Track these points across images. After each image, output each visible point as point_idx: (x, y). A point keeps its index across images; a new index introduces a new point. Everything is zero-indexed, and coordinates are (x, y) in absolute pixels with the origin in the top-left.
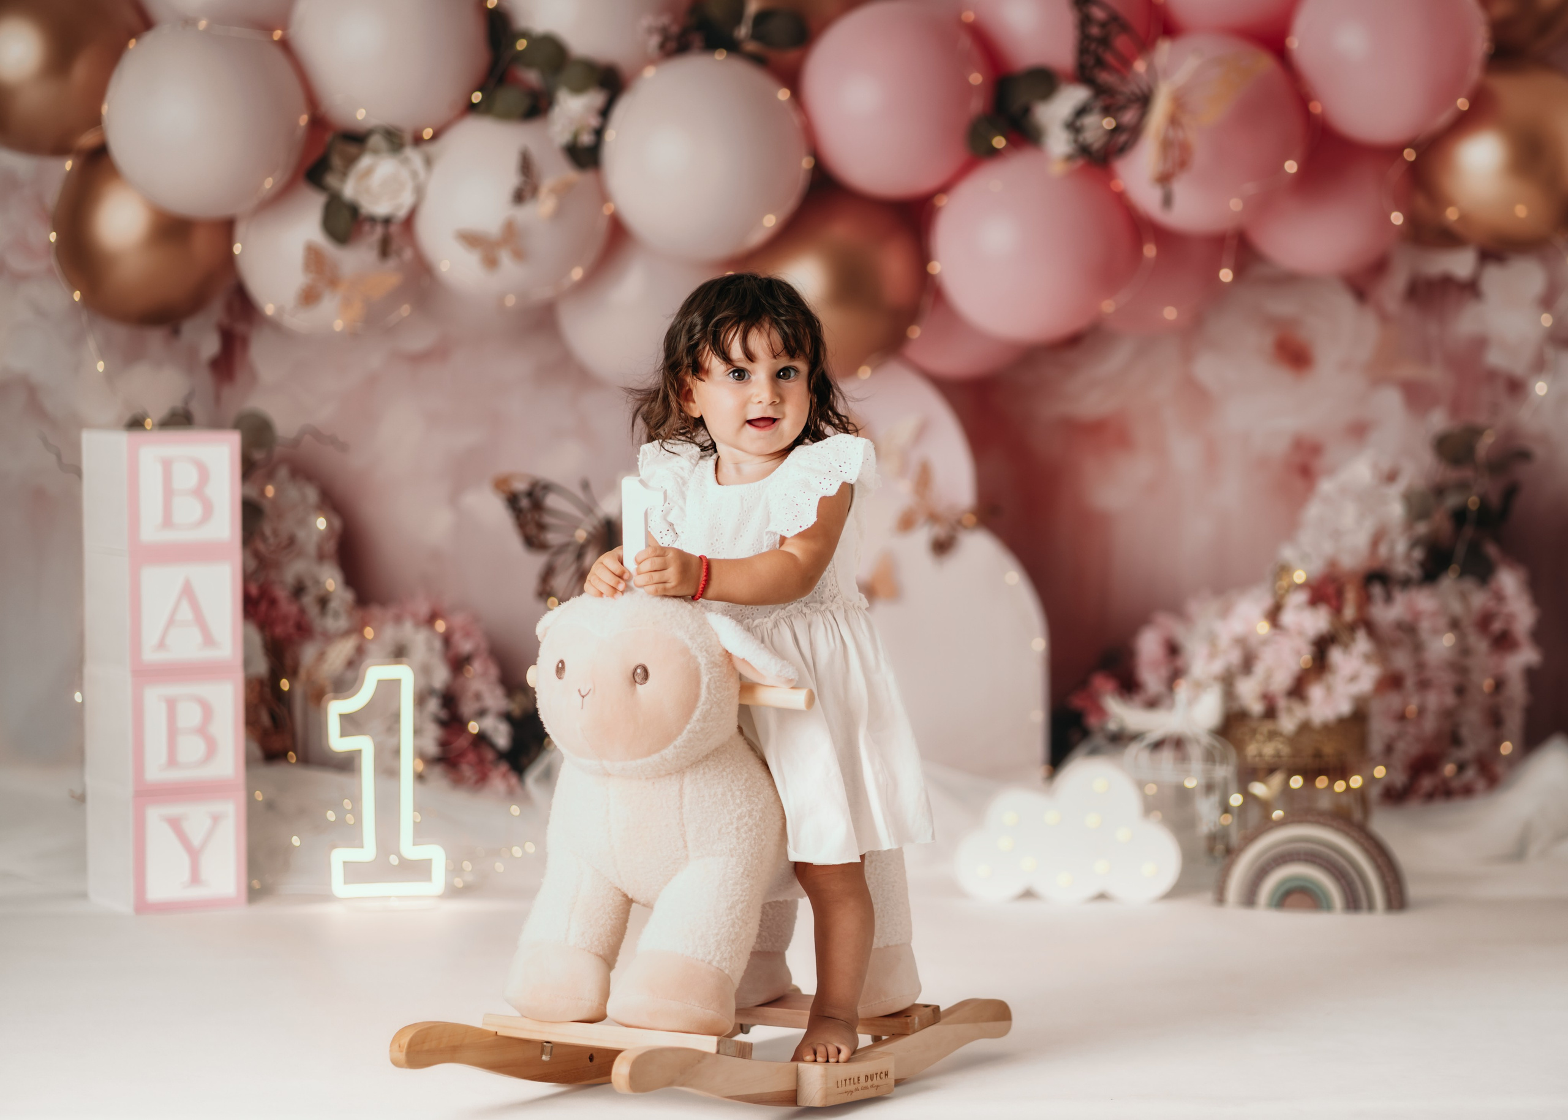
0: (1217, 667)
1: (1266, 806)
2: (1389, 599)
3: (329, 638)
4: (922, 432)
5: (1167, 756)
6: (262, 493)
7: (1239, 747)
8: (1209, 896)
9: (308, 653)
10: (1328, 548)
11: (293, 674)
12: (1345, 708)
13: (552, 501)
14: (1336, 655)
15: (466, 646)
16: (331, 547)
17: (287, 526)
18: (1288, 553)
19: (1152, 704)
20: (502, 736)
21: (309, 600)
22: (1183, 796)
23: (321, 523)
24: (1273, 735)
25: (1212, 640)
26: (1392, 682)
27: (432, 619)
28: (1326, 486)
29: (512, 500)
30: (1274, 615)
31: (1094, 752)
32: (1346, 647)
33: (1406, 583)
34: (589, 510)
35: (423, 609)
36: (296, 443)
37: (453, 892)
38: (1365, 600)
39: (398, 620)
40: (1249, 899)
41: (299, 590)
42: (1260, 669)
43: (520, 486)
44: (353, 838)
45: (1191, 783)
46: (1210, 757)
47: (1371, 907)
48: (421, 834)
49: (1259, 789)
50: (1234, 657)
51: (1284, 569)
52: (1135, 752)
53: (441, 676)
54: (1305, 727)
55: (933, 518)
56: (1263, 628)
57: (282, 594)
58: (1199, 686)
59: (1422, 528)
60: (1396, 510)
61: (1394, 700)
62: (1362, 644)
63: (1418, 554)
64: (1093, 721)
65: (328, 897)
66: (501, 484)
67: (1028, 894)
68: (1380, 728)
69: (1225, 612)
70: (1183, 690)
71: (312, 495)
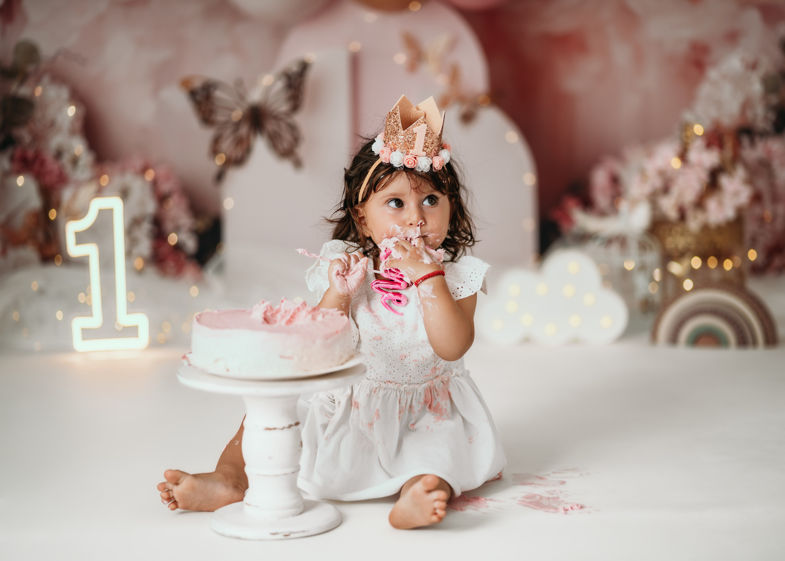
0: (647, 189)
1: (679, 281)
2: (753, 143)
3: (79, 184)
4: (453, 44)
5: (614, 249)
6: (33, 93)
7: (662, 241)
8: (646, 337)
9: (67, 194)
10: (713, 113)
11: (57, 206)
12: (729, 213)
13: (218, 94)
14: (724, 181)
15: (165, 187)
16: (78, 125)
17: (51, 112)
18: (688, 116)
19: (603, 214)
20: (191, 244)
21: (66, 160)
22: (625, 274)
23: (71, 111)
24: (684, 233)
25: (643, 173)
26: (757, 198)
27: (144, 170)
28: (713, 74)
29: (193, 94)
30: (683, 156)
31: (566, 245)
32: (730, 174)
33: (764, 134)
34: (242, 97)
35: (138, 163)
36: (54, 59)
37: (154, 344)
38: (738, 144)
39: (123, 170)
40: (673, 339)
41: (59, 154)
42: (675, 191)
43: (197, 84)
44: (86, 310)
45: (630, 265)
46: (643, 247)
47: (755, 343)
48: (132, 307)
49: (676, 268)
50: (657, 183)
51: (686, 127)
52: (593, 247)
53: (151, 207)
54: (705, 228)
55: (462, 99)
56: (676, 163)
57: (49, 155)
58: (634, 203)
59: (774, 100)
60: (757, 88)
61: (757, 210)
62: (740, 173)
63: (772, 116)
64: (565, 227)
65: (69, 349)
66: (185, 83)
67: (526, 340)
68: (750, 227)
69: (650, 154)
70: (624, 206)
71: (64, 93)
